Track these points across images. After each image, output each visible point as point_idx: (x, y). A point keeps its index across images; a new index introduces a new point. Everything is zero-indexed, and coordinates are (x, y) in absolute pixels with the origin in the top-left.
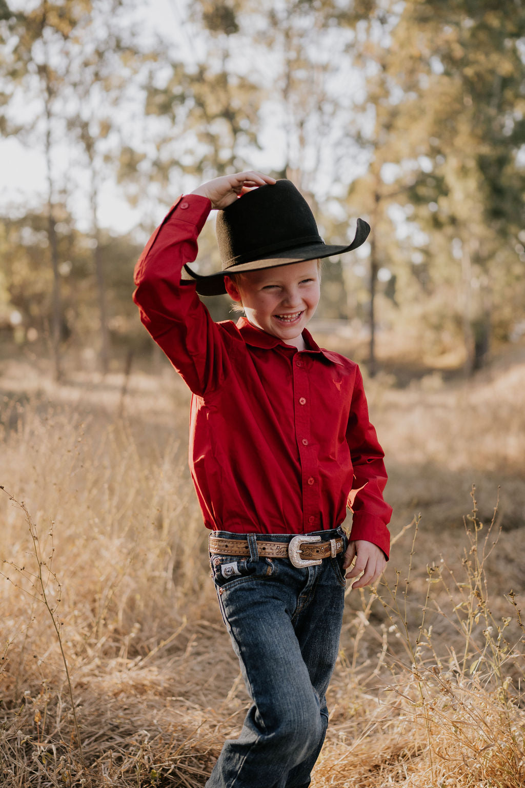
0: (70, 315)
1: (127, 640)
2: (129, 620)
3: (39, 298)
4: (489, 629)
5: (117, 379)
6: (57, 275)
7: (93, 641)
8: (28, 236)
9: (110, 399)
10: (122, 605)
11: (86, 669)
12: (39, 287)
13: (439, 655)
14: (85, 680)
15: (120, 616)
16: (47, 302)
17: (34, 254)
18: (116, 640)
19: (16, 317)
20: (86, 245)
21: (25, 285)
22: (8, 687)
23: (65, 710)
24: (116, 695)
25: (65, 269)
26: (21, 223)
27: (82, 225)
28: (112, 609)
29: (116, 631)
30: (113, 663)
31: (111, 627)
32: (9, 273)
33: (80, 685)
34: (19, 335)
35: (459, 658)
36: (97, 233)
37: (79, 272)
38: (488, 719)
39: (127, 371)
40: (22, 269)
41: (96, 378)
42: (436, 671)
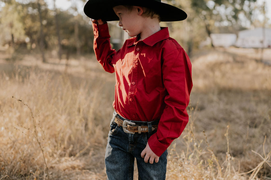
0: (47, 39)
1: (68, 151)
2: (69, 144)
3: (36, 32)
4: (195, 144)
5: (64, 61)
6: (42, 25)
7: (56, 151)
8: (31, 10)
9: (61, 68)
10: (66, 139)
11: (54, 162)
12: (35, 29)
13: (178, 153)
14: (53, 165)
15: (66, 143)
16: (38, 34)
17: (33, 17)
18: (64, 151)
19: (27, 40)
20: (52, 14)
21: (30, 28)
22: (25, 169)
23: (46, 176)
24: (64, 170)
25: (45, 22)
26: (28, 5)
27: (50, 7)
28: (63, 140)
29: (64, 148)
30: (63, 159)
31: (63, 146)
32: (24, 23)
33: (52, 167)
34: (29, 46)
35: (185, 154)
36: (56, 10)
37: (50, 24)
38: (195, 175)
39: (68, 58)
40: (29, 22)
41: (57, 61)
42: (177, 159)
